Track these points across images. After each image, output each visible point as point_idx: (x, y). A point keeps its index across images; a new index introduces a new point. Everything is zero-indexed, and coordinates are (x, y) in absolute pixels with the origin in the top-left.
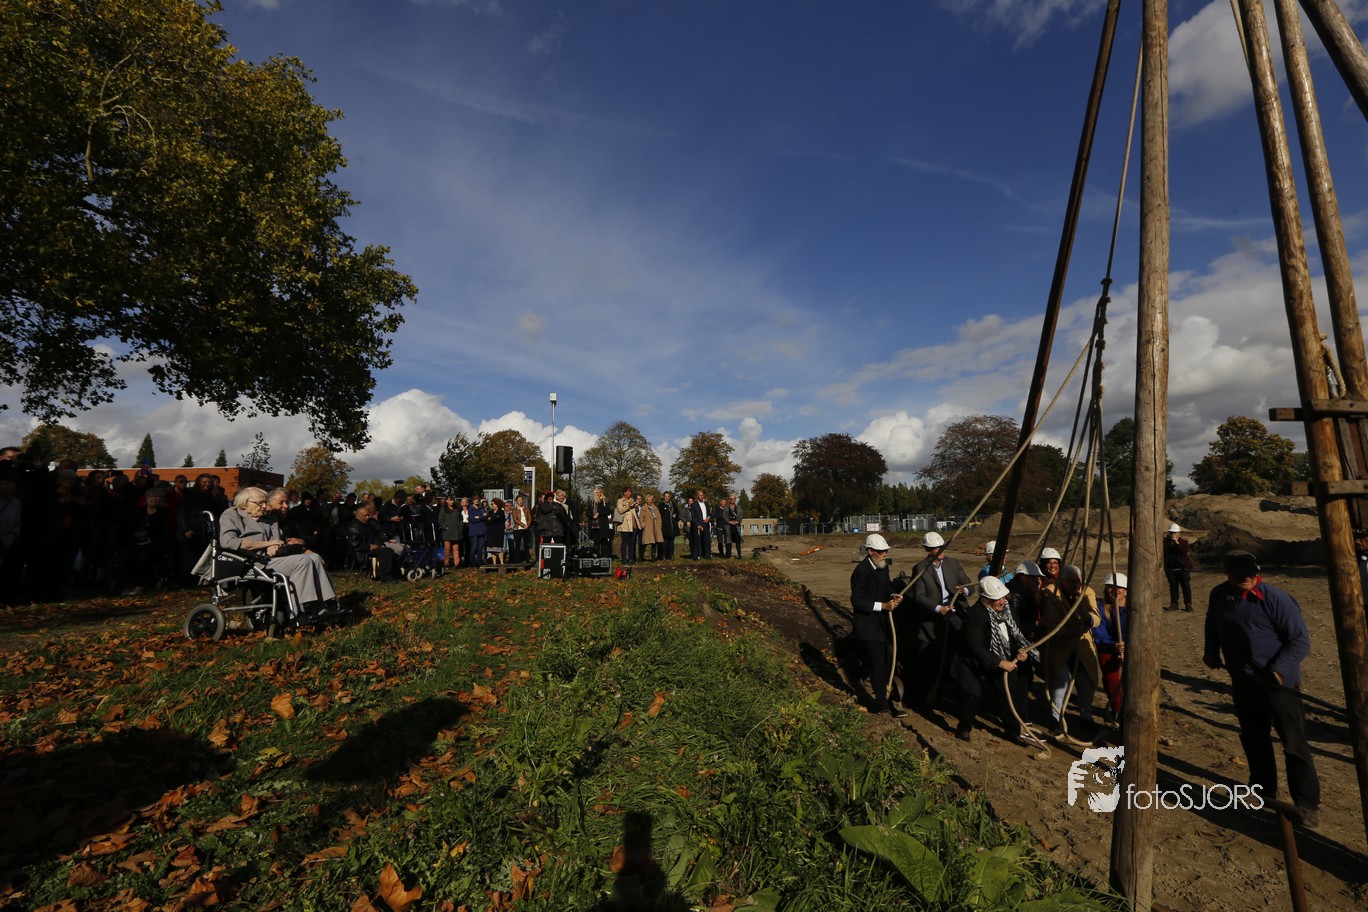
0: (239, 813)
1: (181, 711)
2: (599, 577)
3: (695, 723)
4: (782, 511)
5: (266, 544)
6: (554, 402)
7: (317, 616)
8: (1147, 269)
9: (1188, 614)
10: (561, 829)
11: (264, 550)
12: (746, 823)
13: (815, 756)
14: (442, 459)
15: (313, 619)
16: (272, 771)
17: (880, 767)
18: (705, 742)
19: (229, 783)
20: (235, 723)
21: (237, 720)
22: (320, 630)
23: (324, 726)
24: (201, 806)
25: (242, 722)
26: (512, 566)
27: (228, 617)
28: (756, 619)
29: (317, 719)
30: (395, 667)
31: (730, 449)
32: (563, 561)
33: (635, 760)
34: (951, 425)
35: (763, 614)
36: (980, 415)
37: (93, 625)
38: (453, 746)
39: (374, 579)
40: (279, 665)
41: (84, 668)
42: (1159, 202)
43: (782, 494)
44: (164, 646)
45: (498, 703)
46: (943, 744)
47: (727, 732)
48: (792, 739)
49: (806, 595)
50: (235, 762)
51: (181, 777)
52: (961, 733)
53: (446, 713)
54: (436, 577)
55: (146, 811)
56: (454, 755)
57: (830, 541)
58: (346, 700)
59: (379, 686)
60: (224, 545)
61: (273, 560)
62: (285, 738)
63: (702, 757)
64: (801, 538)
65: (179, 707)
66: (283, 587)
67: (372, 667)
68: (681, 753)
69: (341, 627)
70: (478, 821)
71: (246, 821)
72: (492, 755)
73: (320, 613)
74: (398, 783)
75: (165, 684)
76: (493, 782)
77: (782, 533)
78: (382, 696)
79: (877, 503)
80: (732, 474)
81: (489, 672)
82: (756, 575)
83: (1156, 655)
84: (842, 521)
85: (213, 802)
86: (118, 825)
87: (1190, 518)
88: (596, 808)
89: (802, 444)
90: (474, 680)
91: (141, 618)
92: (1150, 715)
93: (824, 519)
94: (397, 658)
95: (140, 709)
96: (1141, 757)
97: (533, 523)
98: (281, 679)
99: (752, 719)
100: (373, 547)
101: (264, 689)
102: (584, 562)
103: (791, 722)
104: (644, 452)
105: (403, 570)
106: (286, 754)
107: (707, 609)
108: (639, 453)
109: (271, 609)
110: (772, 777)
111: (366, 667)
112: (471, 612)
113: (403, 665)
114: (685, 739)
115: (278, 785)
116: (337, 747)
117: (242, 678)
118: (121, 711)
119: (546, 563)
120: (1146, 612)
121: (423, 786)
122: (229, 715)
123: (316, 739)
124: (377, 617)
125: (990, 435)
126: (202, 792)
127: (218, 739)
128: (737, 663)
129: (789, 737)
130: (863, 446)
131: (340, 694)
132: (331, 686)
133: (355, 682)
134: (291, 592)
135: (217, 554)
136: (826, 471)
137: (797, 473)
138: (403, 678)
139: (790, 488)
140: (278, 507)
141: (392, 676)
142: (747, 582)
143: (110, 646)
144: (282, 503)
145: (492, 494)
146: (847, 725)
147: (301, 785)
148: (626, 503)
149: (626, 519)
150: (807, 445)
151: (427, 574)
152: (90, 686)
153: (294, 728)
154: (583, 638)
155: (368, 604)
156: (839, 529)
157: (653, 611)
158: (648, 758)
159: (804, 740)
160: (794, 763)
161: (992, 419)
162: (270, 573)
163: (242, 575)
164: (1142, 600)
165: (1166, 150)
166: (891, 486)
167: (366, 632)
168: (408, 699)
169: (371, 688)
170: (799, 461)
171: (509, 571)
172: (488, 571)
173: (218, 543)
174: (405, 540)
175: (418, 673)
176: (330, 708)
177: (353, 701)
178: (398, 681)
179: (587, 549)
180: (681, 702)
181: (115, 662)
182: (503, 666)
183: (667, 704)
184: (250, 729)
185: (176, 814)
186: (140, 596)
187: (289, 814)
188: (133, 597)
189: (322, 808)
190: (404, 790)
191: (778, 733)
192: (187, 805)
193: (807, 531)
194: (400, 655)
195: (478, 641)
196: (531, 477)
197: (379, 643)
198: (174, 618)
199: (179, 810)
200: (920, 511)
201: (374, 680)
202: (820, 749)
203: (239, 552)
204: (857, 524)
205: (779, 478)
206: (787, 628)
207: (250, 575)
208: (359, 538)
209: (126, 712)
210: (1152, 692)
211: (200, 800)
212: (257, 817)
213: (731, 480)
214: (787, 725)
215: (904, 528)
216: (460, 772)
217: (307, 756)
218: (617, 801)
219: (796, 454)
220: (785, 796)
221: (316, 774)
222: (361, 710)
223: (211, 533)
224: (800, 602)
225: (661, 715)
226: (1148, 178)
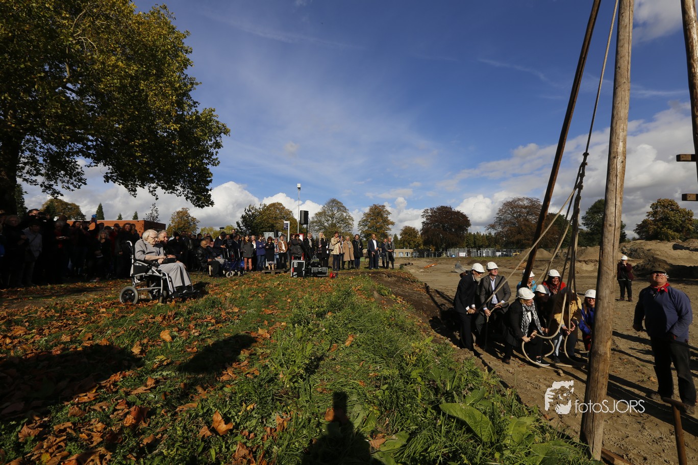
0: (146, 386)
1: (118, 337)
2: (321, 277)
3: (368, 350)
4: (415, 245)
5: (157, 257)
6: (299, 188)
7: (183, 294)
8: (615, 118)
9: (630, 303)
10: (300, 399)
11: (157, 260)
12: (393, 399)
13: (428, 368)
14: (243, 217)
15: (180, 295)
16: (162, 367)
17: (462, 374)
18: (373, 360)
19: (142, 371)
20: (144, 344)
21: (145, 342)
22: (184, 300)
23: (186, 346)
24: (129, 382)
25: (147, 343)
26: (278, 271)
27: (140, 293)
28: (401, 300)
29: (183, 343)
30: (220, 319)
31: (389, 213)
32: (303, 269)
33: (338, 367)
34: (505, 202)
35: (404, 297)
36: (521, 197)
37: (76, 295)
38: (248, 357)
39: (210, 276)
40: (165, 316)
41: (73, 316)
42: (625, 81)
43: (416, 237)
44: (110, 306)
45: (270, 337)
46: (496, 365)
47: (384, 355)
48: (417, 359)
49: (427, 288)
50: (144, 362)
51: (119, 367)
52: (505, 360)
53: (246, 342)
54: (240, 276)
55: (103, 383)
56: (249, 362)
57: (440, 261)
58: (197, 334)
59: (212, 328)
60: (137, 258)
61: (161, 265)
62: (168, 351)
63: (372, 367)
64: (424, 259)
65: (118, 335)
66: (166, 279)
67: (209, 318)
68: (361, 365)
69: (194, 299)
70: (260, 393)
71: (149, 389)
72: (267, 363)
73: (184, 292)
74: (221, 375)
75: (111, 324)
76: (267, 375)
77: (415, 257)
78: (214, 333)
79: (465, 242)
80: (390, 226)
81: (266, 322)
82: (401, 277)
83: (610, 323)
84: (446, 251)
85: (134, 380)
86: (90, 390)
87: (633, 253)
88: (318, 389)
89: (426, 211)
90: (259, 326)
91: (99, 293)
92: (606, 353)
93: (437, 250)
94: (221, 315)
95: (99, 335)
96: (599, 374)
97: (288, 249)
98: (165, 323)
99: (397, 349)
100: (209, 260)
101: (157, 328)
102: (314, 269)
103: (417, 351)
104: (345, 214)
105: (224, 272)
106: (168, 359)
107: (376, 294)
108: (342, 215)
109: (160, 289)
110: (407, 378)
111: (206, 318)
112: (257, 293)
113: (224, 318)
114: (363, 358)
115: (165, 373)
116: (192, 356)
117: (147, 321)
118: (91, 336)
119: (295, 270)
120: (606, 301)
121: (234, 376)
122: (141, 339)
123: (183, 352)
124: (212, 294)
125: (526, 207)
126: (129, 375)
127: (136, 350)
128: (390, 321)
129: (415, 358)
130: (458, 212)
131: (194, 331)
132: (189, 327)
133: (201, 326)
134: (170, 281)
135: (134, 262)
136: (439, 225)
137: (423, 226)
138: (224, 324)
139: (420, 233)
140: (163, 239)
141: (219, 323)
142: (397, 281)
143: (85, 305)
144: (164, 238)
145: (267, 235)
146: (445, 353)
147: (176, 374)
148: (336, 240)
149: (335, 248)
150: (429, 211)
151: (236, 274)
152: (76, 324)
153: (172, 347)
154: (313, 306)
155: (207, 288)
156: (445, 255)
157: (348, 294)
158: (345, 367)
159: (423, 360)
160: (418, 371)
161: (527, 199)
162: (159, 272)
163: (147, 272)
164: (604, 294)
165: (630, 51)
166: (473, 234)
167: (206, 301)
168: (226, 335)
169: (209, 329)
170: (425, 220)
171: (276, 273)
172: (266, 273)
173: (134, 257)
174: (225, 257)
175: (231, 322)
176: (189, 337)
177: (200, 335)
178: (221, 326)
179: (315, 263)
180: (361, 340)
181: (88, 313)
182: (273, 320)
183: (354, 340)
184: (151, 346)
185: (117, 385)
186: (99, 282)
187: (170, 387)
188: (96, 282)
189: (185, 384)
190: (225, 378)
191: (410, 356)
192: (122, 381)
193: (428, 256)
194: (223, 313)
195: (261, 307)
196: (287, 226)
197: (212, 307)
198: (114, 292)
199: (118, 383)
200: (487, 247)
201: (210, 325)
202: (431, 365)
203: (145, 261)
204: (454, 252)
205: (414, 229)
206: (417, 305)
207: (150, 273)
208: (202, 255)
209: (93, 337)
210: (607, 342)
211: (128, 379)
212: (155, 388)
213: (389, 229)
214: (414, 352)
215: (479, 255)
216: (251, 370)
217: (178, 360)
218: (328, 387)
219: (423, 216)
220: (412, 387)
221: (182, 368)
222: (204, 339)
223: (131, 252)
224: (423, 292)
225: (351, 346)
226: (619, 67)
